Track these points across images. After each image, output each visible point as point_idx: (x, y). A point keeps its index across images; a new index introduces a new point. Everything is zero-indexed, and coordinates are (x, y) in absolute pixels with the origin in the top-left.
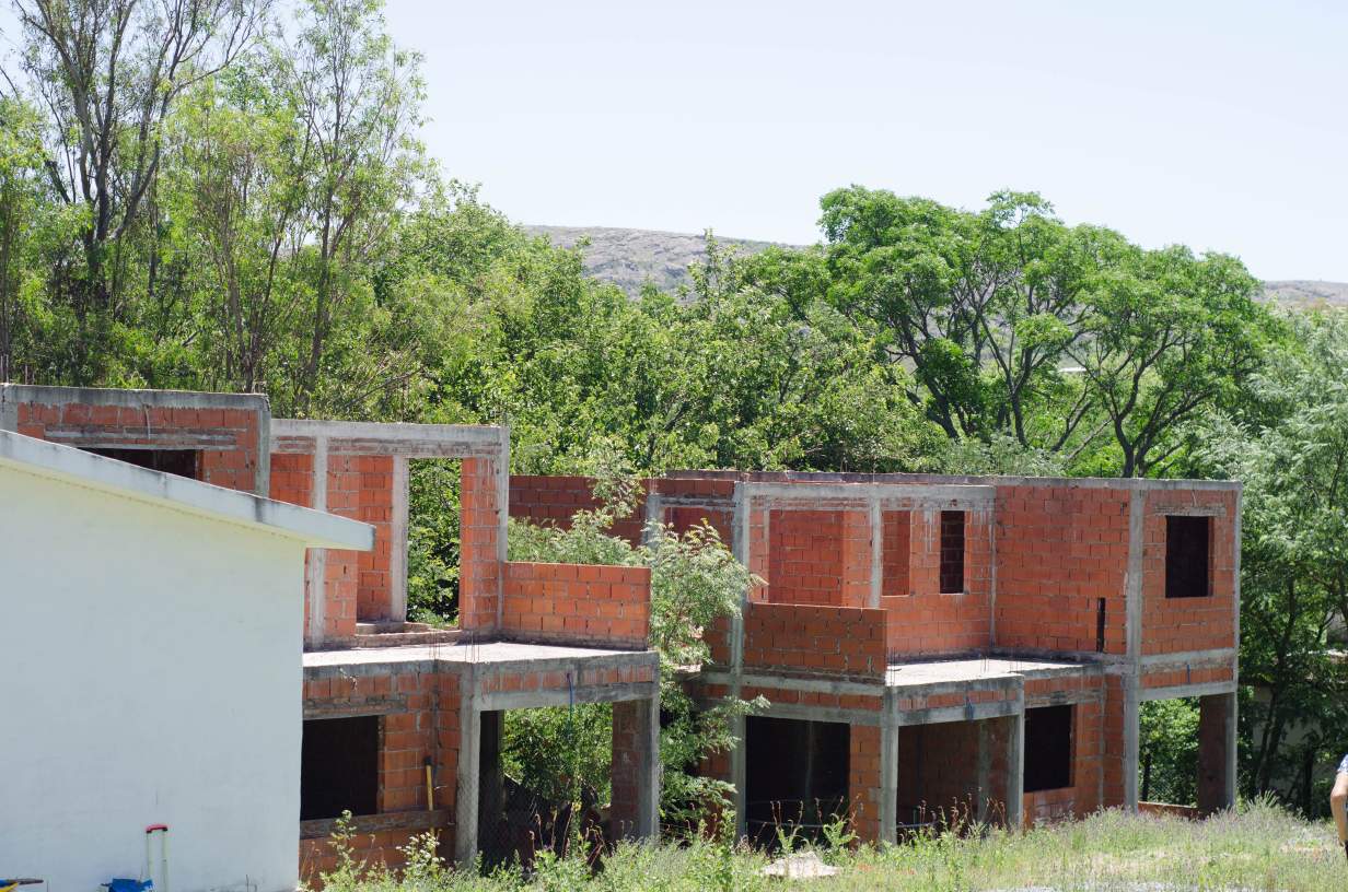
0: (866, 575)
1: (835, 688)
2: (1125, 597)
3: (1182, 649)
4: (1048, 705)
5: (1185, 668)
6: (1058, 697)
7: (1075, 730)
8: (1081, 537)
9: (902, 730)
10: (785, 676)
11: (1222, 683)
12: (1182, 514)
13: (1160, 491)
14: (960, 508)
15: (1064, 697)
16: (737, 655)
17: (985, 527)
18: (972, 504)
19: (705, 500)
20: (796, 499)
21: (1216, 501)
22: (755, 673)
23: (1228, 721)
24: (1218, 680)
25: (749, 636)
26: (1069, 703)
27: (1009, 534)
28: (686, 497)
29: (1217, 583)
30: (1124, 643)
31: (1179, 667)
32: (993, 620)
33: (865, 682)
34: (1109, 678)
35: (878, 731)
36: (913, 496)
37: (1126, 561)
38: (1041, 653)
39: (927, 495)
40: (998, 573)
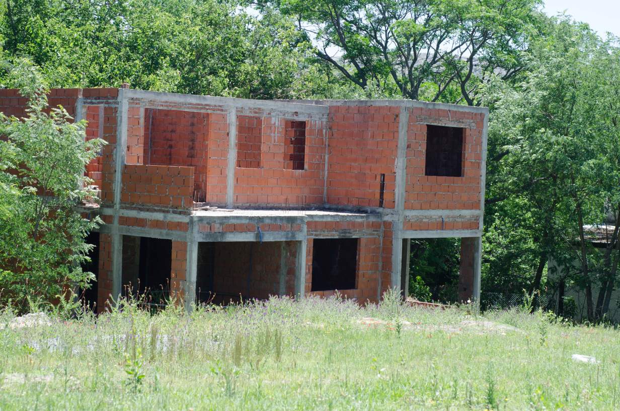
0: (224, 153)
1: (165, 217)
2: (395, 173)
3: (438, 208)
4: (337, 237)
5: (441, 219)
6: (345, 233)
7: (359, 254)
8: (373, 137)
9: (201, 244)
10: (140, 210)
11: (470, 231)
12: (440, 125)
13: (421, 109)
14: (301, 118)
15: (349, 233)
16: (117, 197)
17: (320, 131)
18: (310, 116)
19: (104, 101)
20: (166, 102)
21: (468, 118)
22: (126, 208)
23: (476, 255)
24: (467, 228)
25: (124, 185)
26: (354, 237)
27: (335, 135)
28: (96, 99)
29: (467, 168)
30: (394, 202)
31: (436, 219)
32: (325, 188)
33: (180, 213)
34: (385, 223)
35: (185, 244)
36: (262, 107)
37: (397, 151)
38: (350, 208)
39: (274, 108)
40: (329, 158)
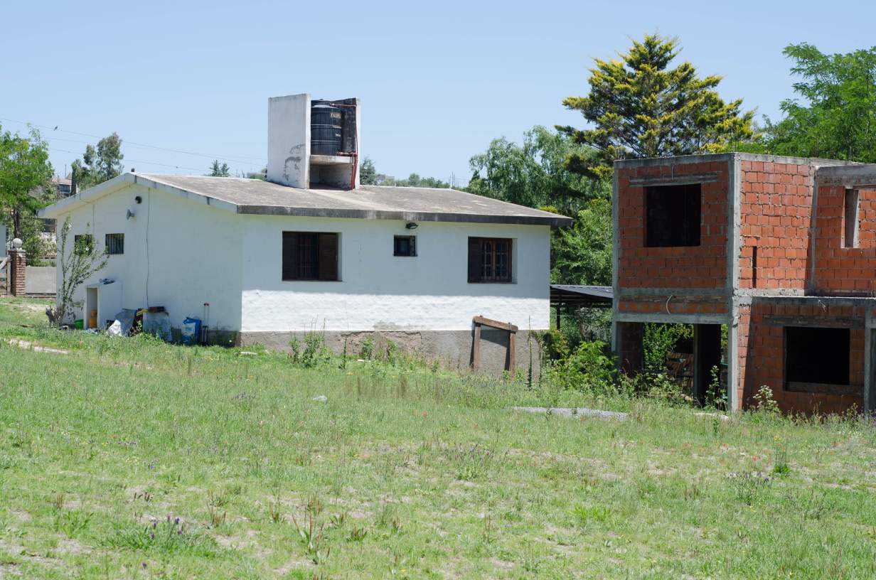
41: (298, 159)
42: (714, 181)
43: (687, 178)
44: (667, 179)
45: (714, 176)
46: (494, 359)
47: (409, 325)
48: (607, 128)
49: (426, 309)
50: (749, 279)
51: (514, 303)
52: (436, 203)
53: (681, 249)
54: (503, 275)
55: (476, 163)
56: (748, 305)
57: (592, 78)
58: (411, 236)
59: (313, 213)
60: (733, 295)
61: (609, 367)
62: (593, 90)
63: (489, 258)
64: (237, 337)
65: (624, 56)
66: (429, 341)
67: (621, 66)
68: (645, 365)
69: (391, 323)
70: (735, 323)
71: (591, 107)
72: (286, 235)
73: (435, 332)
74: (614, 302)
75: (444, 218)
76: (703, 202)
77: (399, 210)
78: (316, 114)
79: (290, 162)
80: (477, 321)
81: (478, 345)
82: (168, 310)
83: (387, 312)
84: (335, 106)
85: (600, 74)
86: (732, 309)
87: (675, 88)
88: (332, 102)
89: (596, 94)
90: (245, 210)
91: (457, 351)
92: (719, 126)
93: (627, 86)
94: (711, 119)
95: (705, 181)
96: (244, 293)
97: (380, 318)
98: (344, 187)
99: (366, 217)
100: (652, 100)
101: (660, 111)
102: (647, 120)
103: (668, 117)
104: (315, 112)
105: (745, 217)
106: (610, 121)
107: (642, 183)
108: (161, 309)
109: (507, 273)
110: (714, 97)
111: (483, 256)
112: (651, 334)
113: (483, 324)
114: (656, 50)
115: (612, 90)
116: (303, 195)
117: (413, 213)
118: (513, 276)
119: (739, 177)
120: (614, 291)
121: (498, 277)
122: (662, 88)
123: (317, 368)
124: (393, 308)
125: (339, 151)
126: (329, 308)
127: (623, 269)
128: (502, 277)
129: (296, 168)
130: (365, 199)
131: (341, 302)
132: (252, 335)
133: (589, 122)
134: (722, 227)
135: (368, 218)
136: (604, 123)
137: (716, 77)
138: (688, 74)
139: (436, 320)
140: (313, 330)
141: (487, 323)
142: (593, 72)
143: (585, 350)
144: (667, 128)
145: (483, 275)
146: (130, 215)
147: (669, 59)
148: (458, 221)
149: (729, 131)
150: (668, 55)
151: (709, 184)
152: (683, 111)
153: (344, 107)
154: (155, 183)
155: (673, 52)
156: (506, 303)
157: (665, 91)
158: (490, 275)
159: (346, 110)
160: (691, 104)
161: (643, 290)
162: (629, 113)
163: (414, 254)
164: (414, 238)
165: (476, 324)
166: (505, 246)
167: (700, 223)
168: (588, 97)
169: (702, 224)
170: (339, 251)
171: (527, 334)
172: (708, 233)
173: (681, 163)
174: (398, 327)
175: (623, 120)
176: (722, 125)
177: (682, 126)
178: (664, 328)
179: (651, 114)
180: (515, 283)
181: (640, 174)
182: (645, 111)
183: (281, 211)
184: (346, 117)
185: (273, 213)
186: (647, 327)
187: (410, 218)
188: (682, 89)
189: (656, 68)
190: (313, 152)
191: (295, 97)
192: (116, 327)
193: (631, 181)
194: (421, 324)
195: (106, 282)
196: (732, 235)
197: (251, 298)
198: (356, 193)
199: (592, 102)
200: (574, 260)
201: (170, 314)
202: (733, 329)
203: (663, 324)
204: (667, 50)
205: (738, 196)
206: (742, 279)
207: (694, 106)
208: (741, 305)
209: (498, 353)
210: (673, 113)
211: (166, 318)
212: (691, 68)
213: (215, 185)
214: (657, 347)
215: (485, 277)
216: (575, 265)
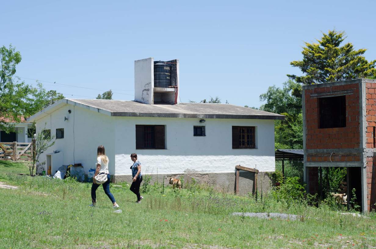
41: (148, 90)
42: (352, 93)
43: (338, 93)
44: (329, 94)
45: (352, 91)
46: (247, 187)
47: (203, 171)
48: (311, 75)
49: (211, 162)
50: (371, 143)
51: (256, 159)
52: (216, 110)
53: (336, 129)
54: (251, 145)
55: (262, 98)
56: (372, 157)
57: (303, 51)
58: (203, 126)
59: (151, 115)
60: (364, 152)
61: (302, 190)
62: (304, 57)
63: (244, 136)
64: (113, 178)
65: (319, 41)
66: (213, 178)
67: (318, 46)
68: (329, 188)
69: (193, 169)
70: (365, 166)
71: (304, 65)
72: (138, 127)
73: (216, 174)
74: (304, 157)
75: (219, 116)
76: (347, 104)
77: (195, 113)
78: (157, 68)
79: (145, 91)
80: (237, 168)
81: (238, 179)
82: (83, 166)
83: (191, 164)
84: (167, 64)
85: (308, 50)
86: (363, 159)
87: (344, 55)
88: (165, 62)
89: (306, 59)
90: (115, 114)
91: (227, 183)
92: (365, 73)
93: (320, 54)
94: (361, 69)
95: (348, 94)
96: (116, 156)
97: (187, 167)
98: (172, 103)
99: (178, 117)
100: (332, 61)
101: (337, 66)
102: (330, 70)
103: (340, 68)
104: (156, 67)
105: (368, 111)
106: (313, 71)
107: (317, 96)
108: (80, 165)
109: (253, 144)
110: (362, 59)
111: (240, 135)
112: (332, 173)
113: (240, 169)
114: (334, 37)
115: (313, 57)
116: (149, 107)
117: (203, 114)
118: (256, 145)
119: (365, 91)
120: (304, 151)
121: (248, 146)
122: (337, 55)
123: (148, 193)
124: (194, 162)
125: (169, 86)
126: (161, 163)
127: (309, 140)
128: (251, 146)
129: (148, 94)
130: (180, 108)
131: (167, 159)
132: (120, 177)
133: (303, 73)
134: (357, 117)
135: (179, 117)
136: (310, 72)
137: (363, 50)
138: (350, 48)
139: (216, 167)
140: (147, 174)
141: (242, 169)
142: (304, 48)
143: (290, 181)
144: (339, 74)
145: (240, 145)
146: (66, 119)
147: (341, 41)
148: (226, 118)
149: (370, 75)
150: (340, 40)
151: (350, 95)
152: (348, 66)
153: (172, 64)
154: (75, 103)
155: (342, 38)
156: (252, 159)
157: (339, 57)
158: (244, 145)
159: (172, 66)
160: (351, 62)
161: (318, 150)
162: (322, 68)
163: (204, 135)
164: (204, 127)
165: (237, 169)
166: (251, 130)
167: (346, 115)
168: (303, 61)
169: (347, 116)
170: (165, 134)
171: (264, 174)
172: (350, 120)
173: (336, 85)
174: (197, 171)
175: (319, 71)
176: (366, 72)
177: (348, 73)
178: (339, 170)
179: (333, 68)
180: (257, 148)
181: (316, 92)
182: (329, 66)
183: (134, 115)
184: (172, 69)
185: (130, 116)
186: (330, 169)
187: (201, 117)
188: (347, 56)
189: (334, 45)
190: (155, 86)
191: (146, 60)
192: (58, 175)
193: (311, 95)
194: (209, 170)
195: (56, 152)
196: (362, 121)
197: (120, 159)
198: (177, 106)
199: (305, 63)
200: (295, 137)
201: (84, 167)
202: (364, 169)
203: (338, 167)
204: (339, 37)
205: (364, 101)
206: (368, 143)
207: (353, 63)
208: (367, 157)
209: (249, 183)
210: (343, 67)
211: (82, 169)
212: (351, 46)
213: (105, 103)
214: (335, 179)
215: (242, 146)
216: (295, 140)
